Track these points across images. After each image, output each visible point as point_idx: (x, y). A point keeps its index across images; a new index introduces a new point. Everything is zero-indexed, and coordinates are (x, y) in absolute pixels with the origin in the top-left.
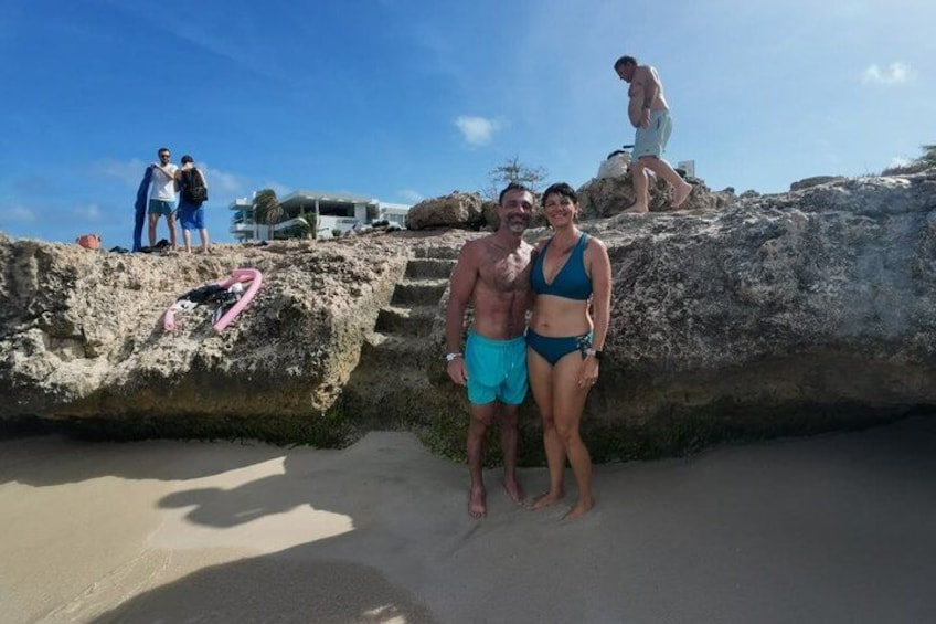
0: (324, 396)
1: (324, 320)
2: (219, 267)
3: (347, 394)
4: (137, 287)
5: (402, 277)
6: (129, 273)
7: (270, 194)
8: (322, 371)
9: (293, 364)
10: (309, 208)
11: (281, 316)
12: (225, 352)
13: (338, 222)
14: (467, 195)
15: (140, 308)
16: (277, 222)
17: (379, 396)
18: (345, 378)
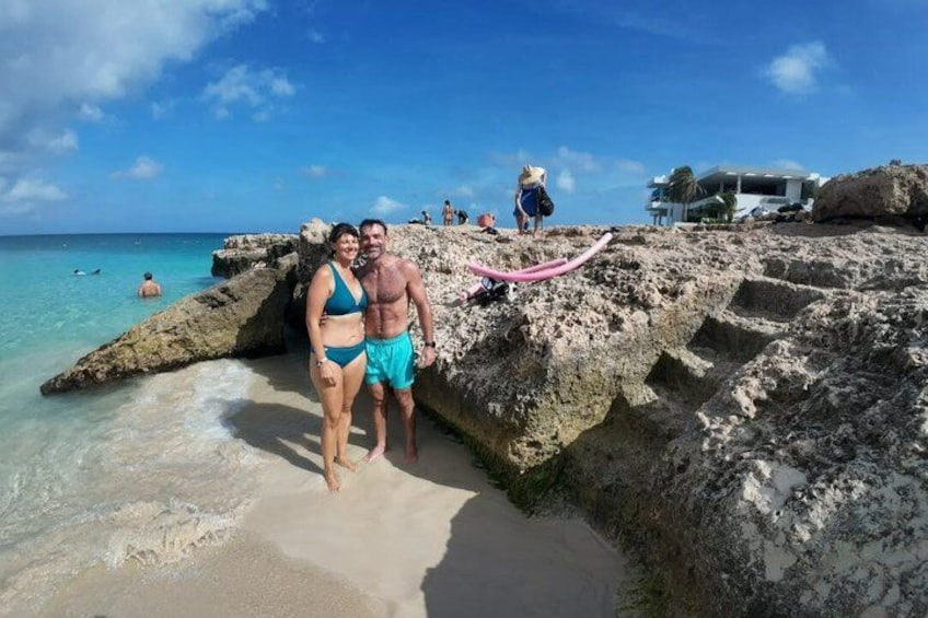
0: (528, 452)
1: (543, 356)
2: (542, 255)
3: (564, 460)
4: (448, 272)
5: (723, 307)
6: (441, 258)
7: (687, 171)
8: (524, 423)
9: (497, 401)
10: (729, 186)
11: (509, 336)
12: (455, 359)
13: (763, 200)
14: (911, 168)
15: (448, 290)
16: (691, 201)
17: (607, 480)
18: (569, 436)
